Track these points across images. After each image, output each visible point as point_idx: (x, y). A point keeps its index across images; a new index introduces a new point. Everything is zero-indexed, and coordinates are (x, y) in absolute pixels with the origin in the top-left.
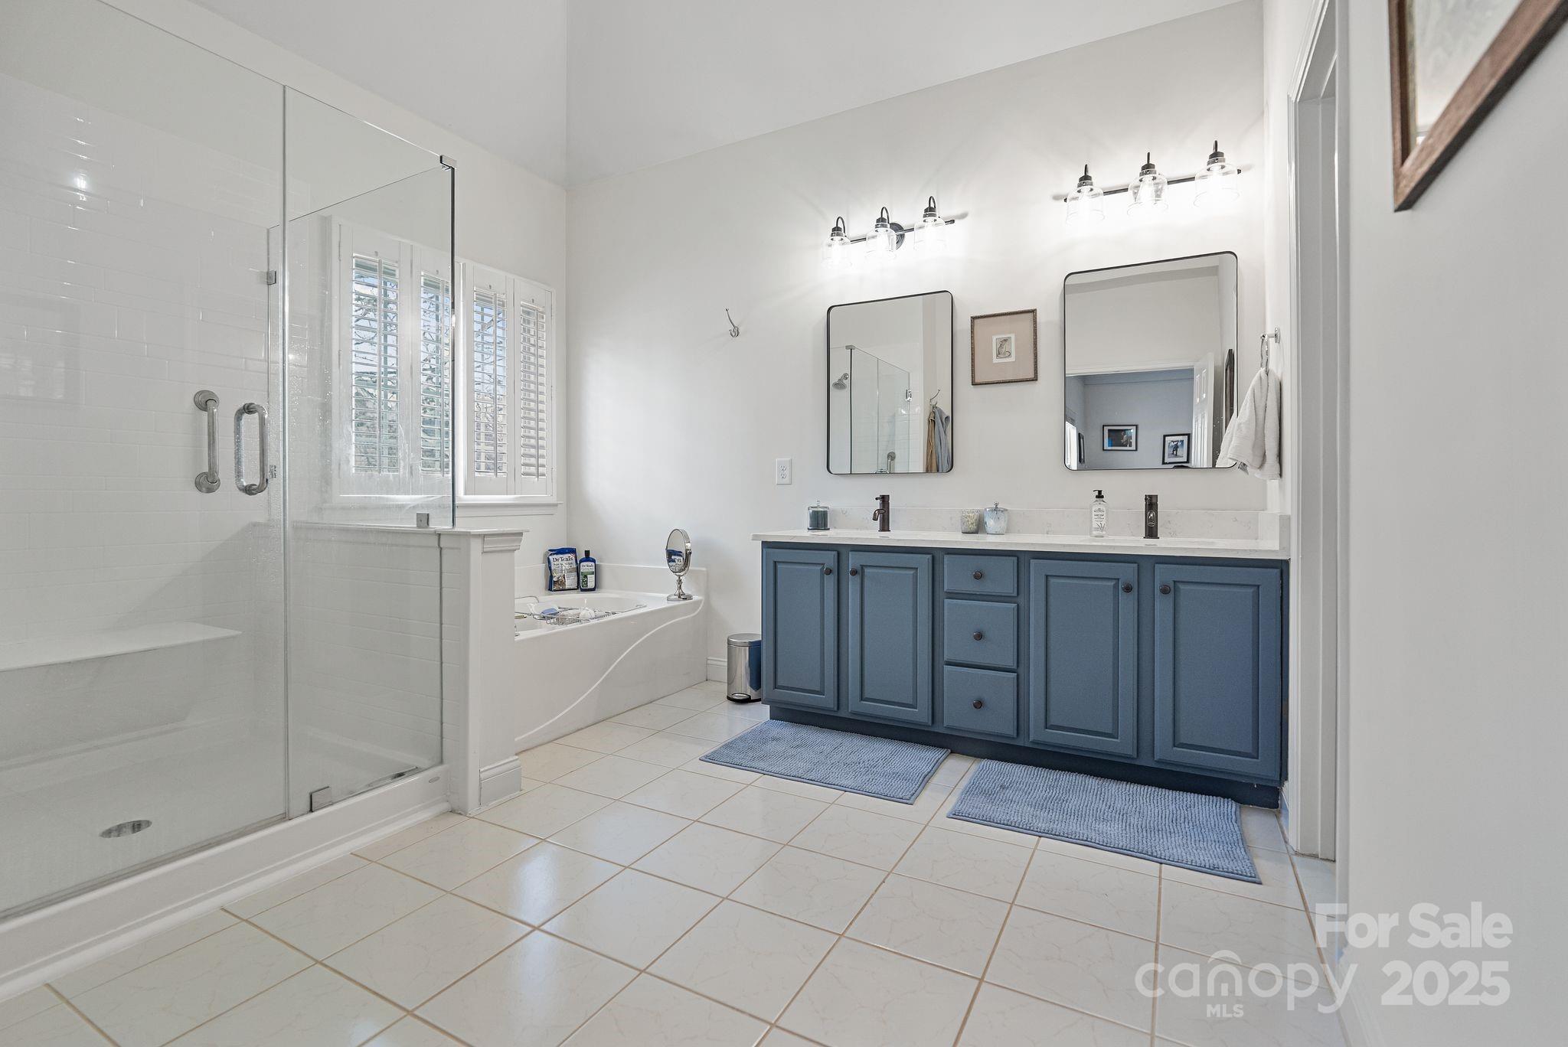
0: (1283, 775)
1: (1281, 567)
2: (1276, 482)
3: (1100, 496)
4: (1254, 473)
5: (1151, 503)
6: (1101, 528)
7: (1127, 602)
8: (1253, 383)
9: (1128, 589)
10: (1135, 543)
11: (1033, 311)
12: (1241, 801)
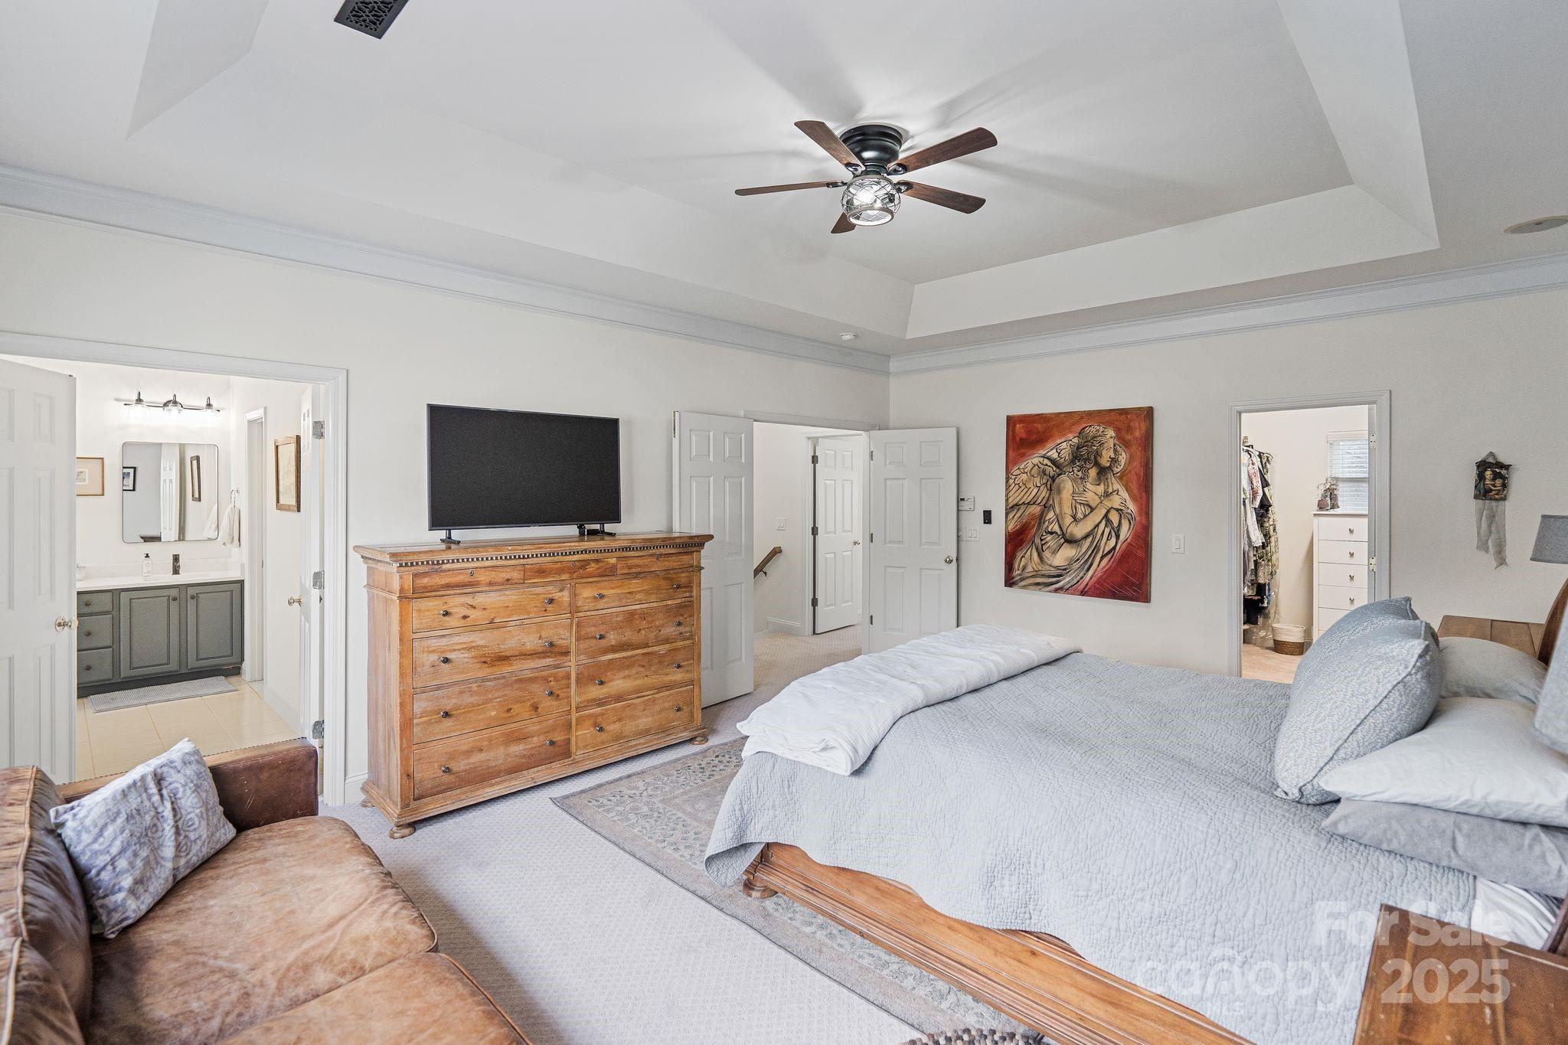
0: (242, 659)
1: (242, 582)
2: (237, 549)
3: (147, 556)
4: (229, 546)
5: (176, 558)
6: (149, 572)
7: (174, 605)
8: (228, 511)
9: (175, 599)
10: (171, 579)
11: (102, 459)
12: (226, 676)
